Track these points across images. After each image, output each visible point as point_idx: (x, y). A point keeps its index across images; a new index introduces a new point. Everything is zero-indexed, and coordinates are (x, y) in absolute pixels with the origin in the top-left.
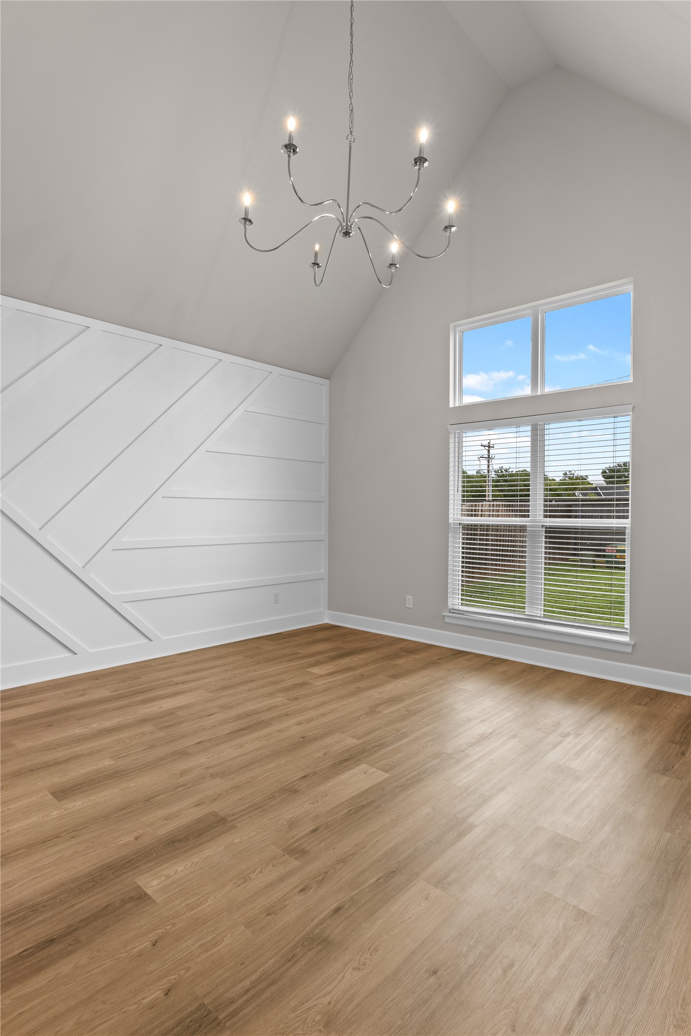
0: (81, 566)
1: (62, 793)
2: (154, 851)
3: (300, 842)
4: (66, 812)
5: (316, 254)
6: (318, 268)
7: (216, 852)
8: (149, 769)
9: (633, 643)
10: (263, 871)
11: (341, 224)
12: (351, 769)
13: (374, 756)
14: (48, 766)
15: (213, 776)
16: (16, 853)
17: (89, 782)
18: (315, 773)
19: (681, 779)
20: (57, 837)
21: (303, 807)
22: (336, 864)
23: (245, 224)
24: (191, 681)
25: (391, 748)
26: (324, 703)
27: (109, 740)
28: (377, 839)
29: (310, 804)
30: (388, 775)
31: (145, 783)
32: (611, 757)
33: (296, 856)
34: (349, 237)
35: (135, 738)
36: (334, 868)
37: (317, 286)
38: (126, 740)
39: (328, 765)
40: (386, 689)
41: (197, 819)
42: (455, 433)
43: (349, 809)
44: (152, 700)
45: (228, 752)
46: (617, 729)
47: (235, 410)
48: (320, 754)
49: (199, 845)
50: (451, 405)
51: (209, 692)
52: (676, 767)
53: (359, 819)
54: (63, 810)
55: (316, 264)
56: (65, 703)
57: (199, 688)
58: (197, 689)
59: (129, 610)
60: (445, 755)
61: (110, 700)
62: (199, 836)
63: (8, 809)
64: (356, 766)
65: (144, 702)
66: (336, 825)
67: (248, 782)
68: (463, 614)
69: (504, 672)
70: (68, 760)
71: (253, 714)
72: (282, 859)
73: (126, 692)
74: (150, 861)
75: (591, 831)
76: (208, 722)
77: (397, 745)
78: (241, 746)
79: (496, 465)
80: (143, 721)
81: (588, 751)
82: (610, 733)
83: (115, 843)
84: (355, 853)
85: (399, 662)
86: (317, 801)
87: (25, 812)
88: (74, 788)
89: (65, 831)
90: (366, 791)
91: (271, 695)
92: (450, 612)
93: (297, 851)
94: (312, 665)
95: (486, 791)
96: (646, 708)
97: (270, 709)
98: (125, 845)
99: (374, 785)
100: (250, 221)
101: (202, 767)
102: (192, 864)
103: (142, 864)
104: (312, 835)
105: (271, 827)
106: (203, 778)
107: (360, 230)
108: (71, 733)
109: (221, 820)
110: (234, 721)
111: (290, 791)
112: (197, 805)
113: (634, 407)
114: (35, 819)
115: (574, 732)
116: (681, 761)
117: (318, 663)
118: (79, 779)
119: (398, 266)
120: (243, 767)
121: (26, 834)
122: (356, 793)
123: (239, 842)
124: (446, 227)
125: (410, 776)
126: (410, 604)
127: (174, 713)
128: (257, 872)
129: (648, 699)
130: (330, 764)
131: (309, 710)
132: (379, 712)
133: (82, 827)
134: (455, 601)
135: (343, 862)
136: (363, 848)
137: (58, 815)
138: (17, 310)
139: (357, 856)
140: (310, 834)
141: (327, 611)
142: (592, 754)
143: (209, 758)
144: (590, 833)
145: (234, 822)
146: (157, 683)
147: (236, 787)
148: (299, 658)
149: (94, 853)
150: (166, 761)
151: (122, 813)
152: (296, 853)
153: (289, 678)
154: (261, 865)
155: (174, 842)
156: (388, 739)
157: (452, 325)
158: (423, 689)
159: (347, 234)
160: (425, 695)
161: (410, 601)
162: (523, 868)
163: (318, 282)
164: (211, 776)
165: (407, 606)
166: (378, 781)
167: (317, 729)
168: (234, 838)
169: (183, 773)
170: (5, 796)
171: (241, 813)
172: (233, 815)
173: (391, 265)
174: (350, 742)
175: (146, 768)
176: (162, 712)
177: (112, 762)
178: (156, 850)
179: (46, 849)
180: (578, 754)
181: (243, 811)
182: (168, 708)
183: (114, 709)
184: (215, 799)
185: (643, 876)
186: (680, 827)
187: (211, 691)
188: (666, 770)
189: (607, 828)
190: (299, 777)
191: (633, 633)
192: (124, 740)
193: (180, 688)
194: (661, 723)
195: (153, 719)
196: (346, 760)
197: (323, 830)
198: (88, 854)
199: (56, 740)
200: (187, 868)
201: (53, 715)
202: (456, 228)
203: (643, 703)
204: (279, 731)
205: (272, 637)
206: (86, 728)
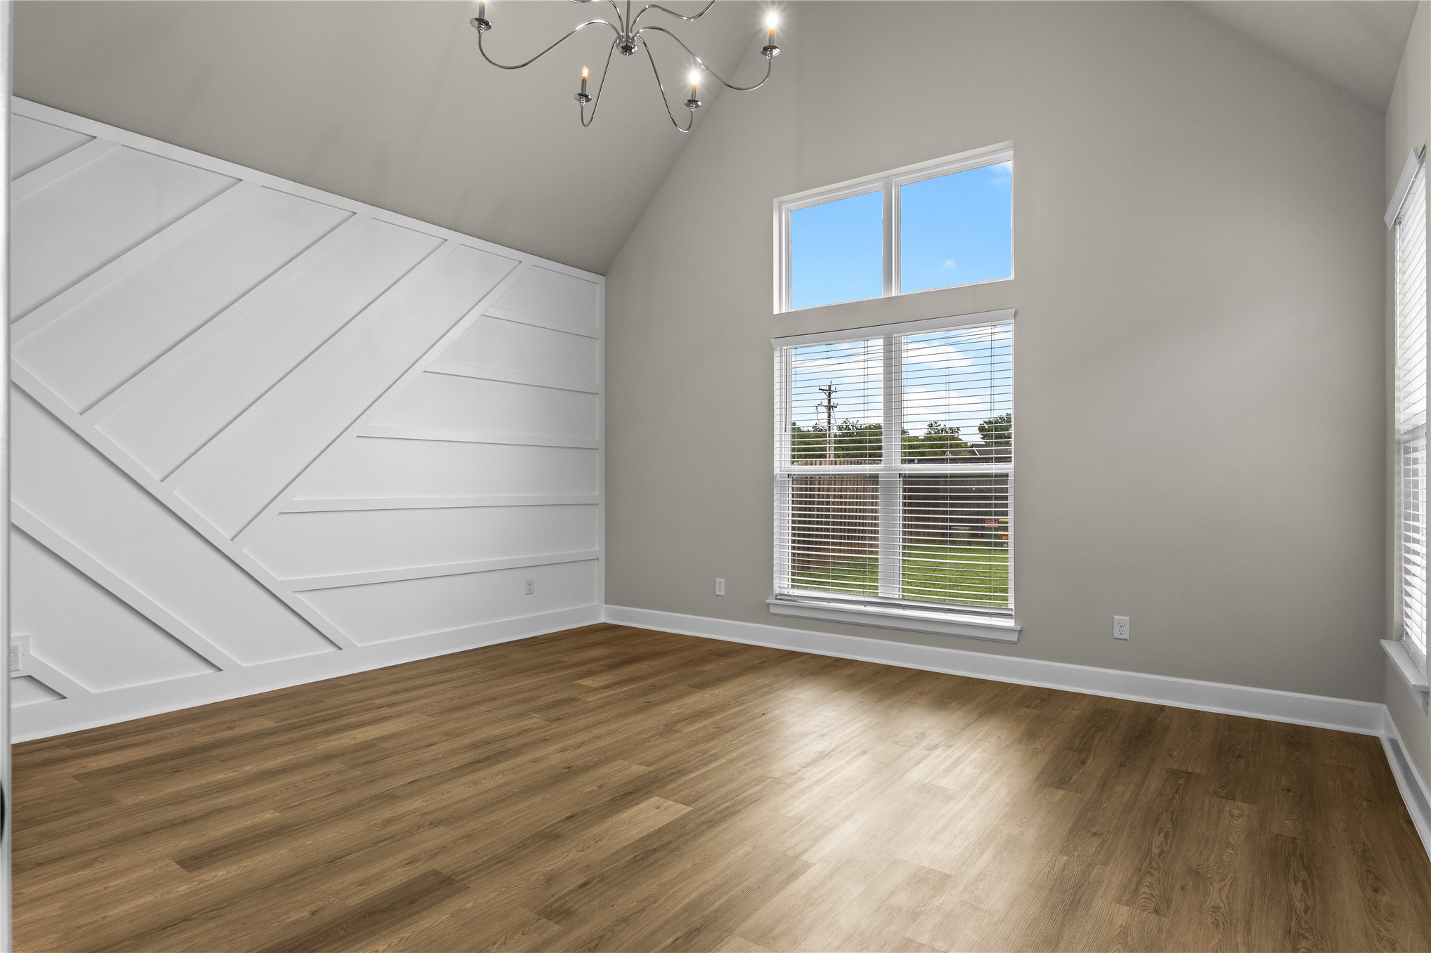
0: (229, 537)
1: (193, 862)
2: (341, 928)
3: (563, 901)
4: (201, 886)
5: (584, 81)
6: (586, 102)
7: (437, 923)
8: (335, 820)
9: (1019, 628)
10: (508, 941)
11: (619, 37)
12: (637, 804)
13: (671, 786)
14: (171, 825)
15: (433, 824)
16: (117, 947)
17: (239, 843)
18: (585, 812)
19: (1081, 792)
20: (185, 920)
21: (567, 856)
22: (616, 925)
23: (479, 27)
24: (401, 702)
25: (695, 775)
26: (599, 723)
27: (272, 785)
28: (676, 889)
29: (578, 851)
30: (689, 809)
31: (330, 838)
32: (991, 772)
33: (557, 919)
34: (631, 53)
35: (314, 780)
36: (612, 930)
37: (585, 126)
38: (299, 784)
39: (605, 800)
40: (688, 701)
41: (409, 881)
42: (781, 350)
43: (635, 855)
44: (341, 729)
45: (459, 792)
46: (999, 737)
47: (467, 313)
48: (593, 788)
49: (411, 915)
50: (776, 311)
51: (428, 716)
52: (1074, 778)
53: (649, 866)
54: (196, 883)
55: (583, 96)
56: (200, 740)
57: (414, 711)
58: (411, 712)
59: (305, 604)
60: (771, 779)
61: (274, 733)
62: (411, 903)
63: (105, 888)
64: (645, 800)
65: (329, 733)
66: (616, 876)
67: (487, 829)
68: (794, 601)
69: (850, 676)
70: (205, 816)
71: (495, 741)
72: (536, 925)
73: (301, 721)
74: (334, 941)
75: (966, 860)
76: (428, 754)
77: (703, 771)
78: (476, 783)
79: (839, 418)
80: (327, 758)
81: (961, 766)
82: (990, 742)
83: (279, 921)
84: (643, 910)
85: (706, 668)
86: (589, 848)
87: (134, 890)
88: (215, 853)
89: (199, 911)
90: (660, 830)
91: (521, 716)
92: (777, 599)
93: (559, 913)
94: (582, 676)
95: (826, 821)
96: (1036, 711)
97: (519, 734)
98: (295, 923)
99: (671, 822)
100: (487, 24)
101: (418, 813)
102: (400, 940)
103: (322, 946)
104: (580, 890)
105: (521, 884)
106: (419, 828)
107: (645, 45)
108: (211, 779)
109: (444, 881)
110: (464, 752)
111: (549, 837)
112: (409, 863)
113: (1016, 312)
114: (150, 898)
115: (943, 743)
116: (1081, 771)
117: (591, 673)
118: (222, 840)
119: (699, 103)
120: (480, 810)
121: (133, 920)
122: (645, 834)
123: (471, 907)
124: (765, 49)
125: (722, 807)
126: (721, 590)
127: (375, 746)
128: (498, 944)
129: (1039, 701)
130: (607, 799)
131: (576, 732)
132: (678, 731)
133: (226, 904)
134: (783, 582)
135: (625, 922)
136: (655, 903)
137: (188, 891)
138: (122, 145)
139: (645, 913)
140: (577, 890)
141: (604, 605)
142: (966, 769)
143: (427, 801)
144: (964, 863)
145: (465, 882)
146: (348, 707)
147: (469, 837)
148: (563, 668)
149: (245, 937)
150: (362, 808)
151: (291, 881)
152: (557, 916)
153: (548, 693)
154: (504, 934)
155: (373, 913)
156: (690, 764)
157: (775, 201)
158: (739, 700)
159: (627, 49)
160: (743, 707)
161: (721, 587)
162: (876, 912)
163: (586, 122)
164: (431, 823)
165: (718, 593)
166: (676, 817)
167: (589, 756)
168: (466, 902)
169: (387, 823)
170: (101, 870)
171: (476, 870)
172: (463, 873)
173: (689, 101)
174: (637, 769)
175: (331, 819)
176: (356, 744)
177: (278, 814)
178: (344, 926)
179: (167, 937)
180: (948, 770)
181: (478, 866)
182: (365, 740)
183: (281, 745)
184: (436, 854)
185: (1032, 910)
186: (1080, 848)
187: (432, 715)
188: (1062, 783)
189: (987, 856)
190: (562, 818)
191: (1018, 616)
192: (297, 784)
193: (384, 711)
194: (1055, 728)
195: (342, 755)
196: (630, 793)
197: (597, 883)
198: (236, 939)
199: (186, 789)
200: (392, 946)
201: (183, 757)
202: (778, 50)
203: (1033, 705)
204: (534, 761)
205: (524, 642)
206: (235, 771)
